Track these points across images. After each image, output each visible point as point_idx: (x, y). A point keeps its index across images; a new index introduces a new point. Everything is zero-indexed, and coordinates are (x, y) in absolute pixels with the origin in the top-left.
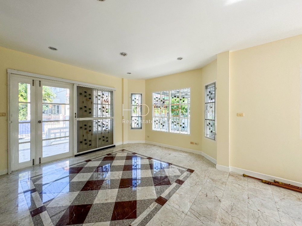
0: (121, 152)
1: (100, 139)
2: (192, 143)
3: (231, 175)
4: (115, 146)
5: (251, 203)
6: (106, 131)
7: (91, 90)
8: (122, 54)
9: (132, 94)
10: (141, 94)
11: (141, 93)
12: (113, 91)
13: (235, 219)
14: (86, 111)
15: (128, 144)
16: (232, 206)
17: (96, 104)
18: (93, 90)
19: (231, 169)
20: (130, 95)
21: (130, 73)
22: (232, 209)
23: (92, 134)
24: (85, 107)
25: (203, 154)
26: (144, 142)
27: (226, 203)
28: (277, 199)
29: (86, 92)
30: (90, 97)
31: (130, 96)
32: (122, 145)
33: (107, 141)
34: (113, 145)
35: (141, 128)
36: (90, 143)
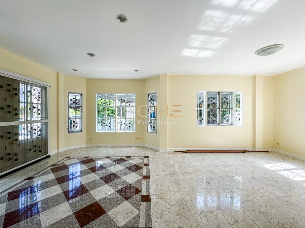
0: (67, 160)
1: (30, 150)
2: (137, 139)
3: (169, 153)
4: (49, 156)
5: (185, 162)
6: (39, 138)
7: (17, 82)
8: (89, 54)
9: (69, 93)
10: (81, 95)
11: (81, 93)
12: (47, 87)
13: (185, 170)
14: (10, 112)
15: (65, 151)
16: (180, 166)
17: (25, 103)
18: (20, 83)
19: (168, 149)
20: (67, 93)
21: (75, 70)
22: (181, 167)
23: (19, 145)
24: (9, 106)
25: (146, 145)
26: (85, 145)
27: (177, 166)
28: (192, 158)
29: (9, 85)
30: (15, 92)
31: (67, 95)
32: (58, 153)
33: (40, 151)
34: (47, 155)
35: (81, 131)
36: (15, 157)
